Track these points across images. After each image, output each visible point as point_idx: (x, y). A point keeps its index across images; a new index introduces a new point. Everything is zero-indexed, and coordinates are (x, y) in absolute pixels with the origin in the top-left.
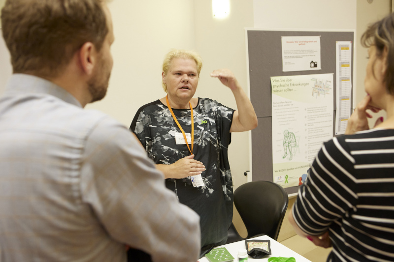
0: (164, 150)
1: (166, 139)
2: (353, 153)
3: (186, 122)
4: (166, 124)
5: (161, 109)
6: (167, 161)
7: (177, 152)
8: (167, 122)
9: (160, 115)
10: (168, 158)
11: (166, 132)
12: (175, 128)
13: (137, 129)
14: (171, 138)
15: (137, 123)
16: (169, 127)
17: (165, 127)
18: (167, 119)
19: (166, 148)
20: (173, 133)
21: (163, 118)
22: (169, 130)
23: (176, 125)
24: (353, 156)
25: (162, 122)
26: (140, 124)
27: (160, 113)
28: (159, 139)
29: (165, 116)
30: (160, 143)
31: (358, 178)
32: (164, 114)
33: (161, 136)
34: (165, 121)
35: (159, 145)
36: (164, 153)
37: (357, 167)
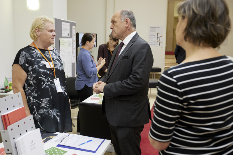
0: (41, 72)
1: (41, 66)
2: (175, 77)
3: (48, 57)
4: (39, 58)
5: (33, 50)
6: (44, 77)
7: (48, 72)
8: (39, 56)
9: (34, 53)
10: (44, 76)
11: (40, 62)
12: (44, 60)
13: (20, 62)
14: (43, 65)
15: (20, 58)
16: (41, 59)
17: (38, 60)
18: (39, 55)
19: (42, 70)
20: (43, 62)
21: (37, 54)
22: (41, 61)
23: (44, 58)
24: (175, 79)
25: (36, 56)
26: (22, 59)
27: (34, 51)
28: (36, 66)
29: (37, 53)
30: (38, 68)
31: (180, 89)
32: (36, 52)
33: (37, 64)
34: (37, 56)
35: (37, 69)
36: (42, 73)
37: (179, 84)
